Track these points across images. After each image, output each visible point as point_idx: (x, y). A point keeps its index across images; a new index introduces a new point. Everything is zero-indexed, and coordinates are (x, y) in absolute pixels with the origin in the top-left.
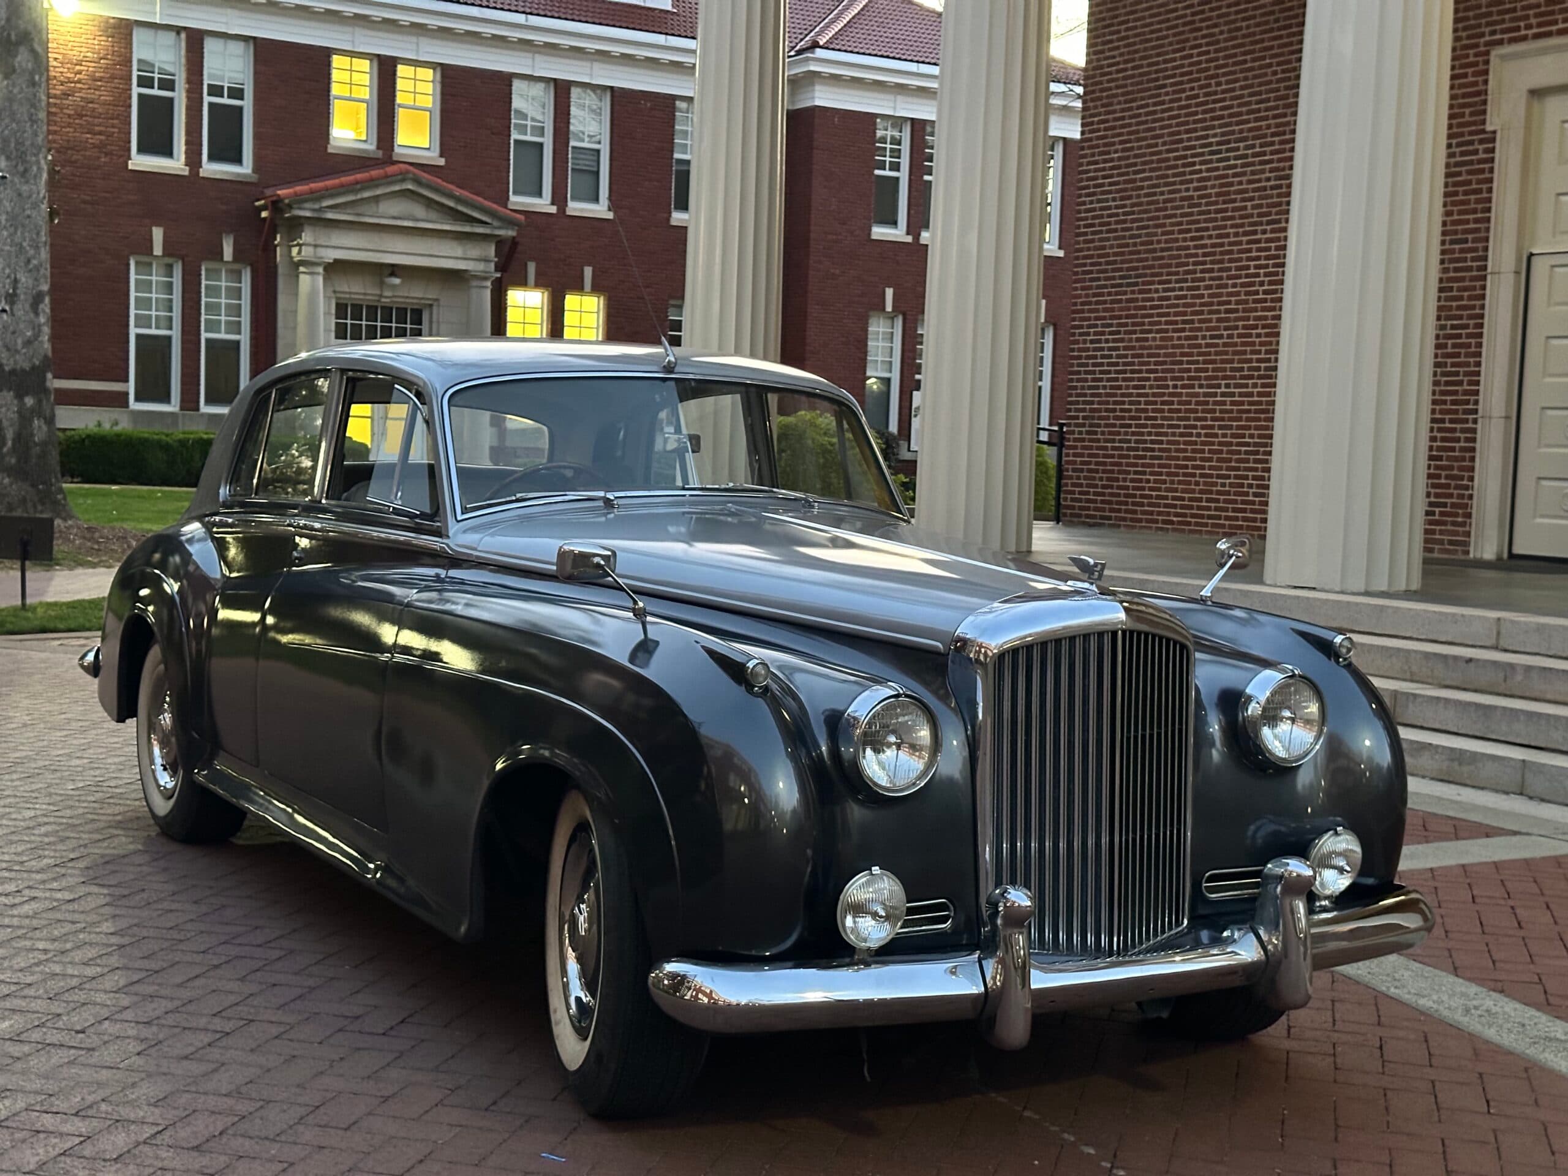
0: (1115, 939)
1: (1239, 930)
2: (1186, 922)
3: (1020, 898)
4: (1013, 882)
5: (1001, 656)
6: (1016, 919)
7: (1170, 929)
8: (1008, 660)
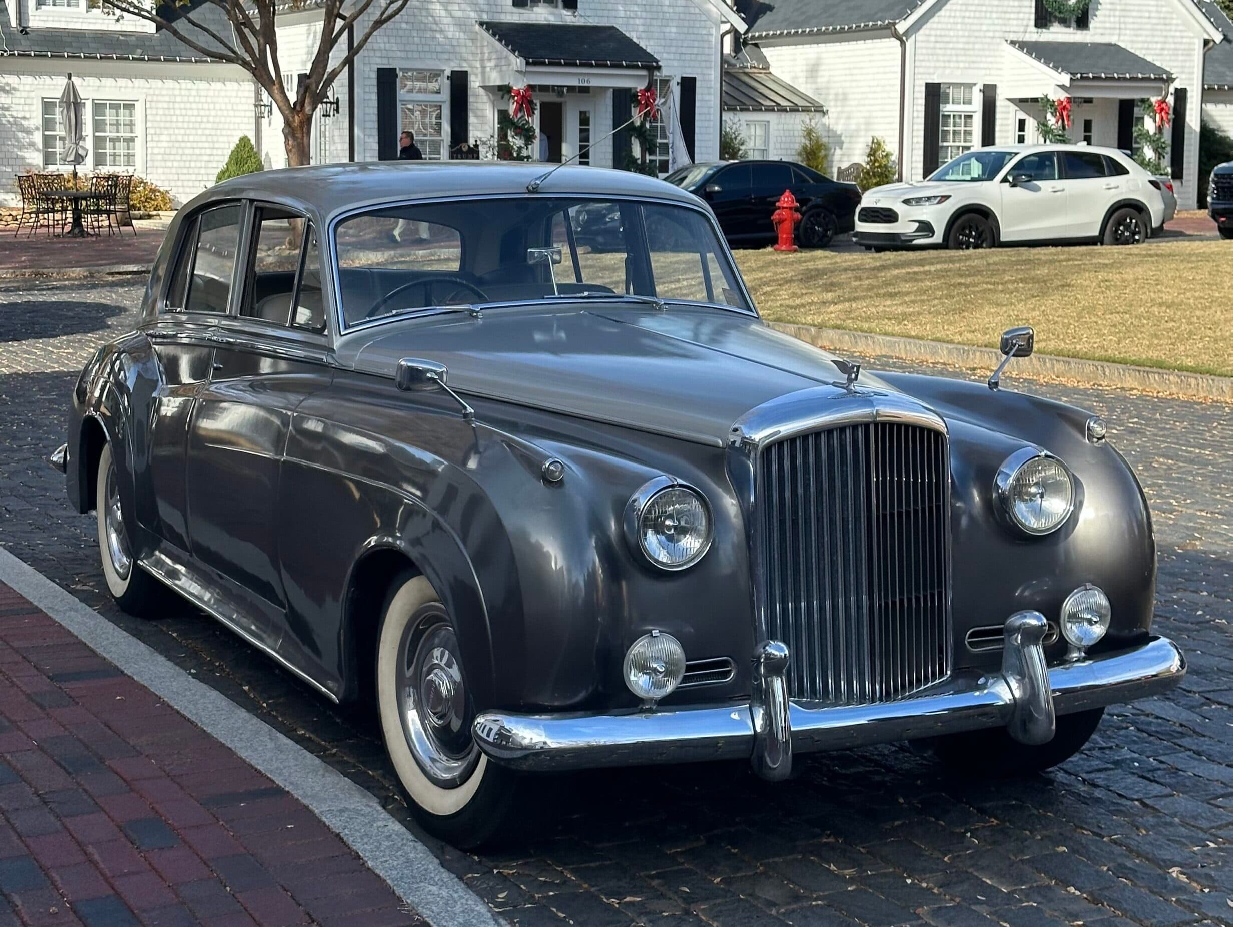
0: (877, 687)
1: (993, 678)
2: (949, 672)
3: (778, 650)
4: (773, 637)
5: (768, 449)
6: (775, 667)
7: (934, 678)
8: (774, 451)
